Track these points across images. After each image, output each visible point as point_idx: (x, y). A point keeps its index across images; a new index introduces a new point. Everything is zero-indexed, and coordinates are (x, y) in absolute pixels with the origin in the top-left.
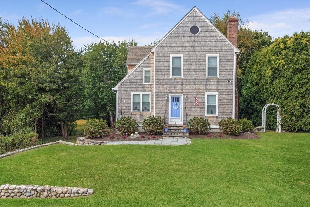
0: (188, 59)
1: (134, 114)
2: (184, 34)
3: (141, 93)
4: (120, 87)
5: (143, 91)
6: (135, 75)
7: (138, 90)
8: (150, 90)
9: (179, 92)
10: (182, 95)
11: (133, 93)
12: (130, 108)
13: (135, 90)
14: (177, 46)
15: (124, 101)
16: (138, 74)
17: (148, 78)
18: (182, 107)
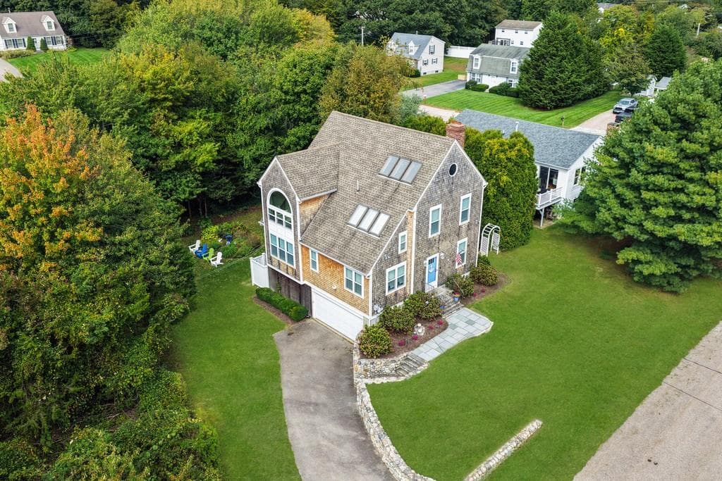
0: (445, 208)
1: (389, 296)
2: (444, 178)
3: (397, 267)
4: (375, 268)
5: (398, 263)
6: (390, 247)
7: (393, 264)
8: (405, 259)
9: (436, 251)
10: (438, 254)
11: (388, 270)
12: (385, 291)
13: (391, 265)
14: (437, 195)
15: (379, 285)
16: (393, 244)
17: (403, 245)
18: (437, 268)
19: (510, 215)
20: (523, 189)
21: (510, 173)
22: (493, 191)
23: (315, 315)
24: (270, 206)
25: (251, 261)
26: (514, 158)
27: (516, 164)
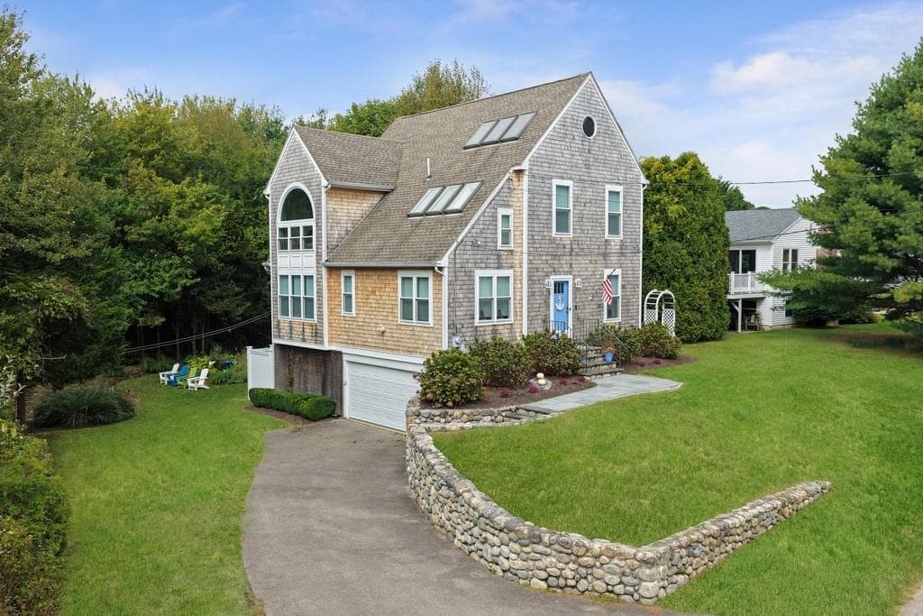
0: (580, 192)
1: (481, 329)
2: (575, 134)
3: (495, 274)
4: (452, 257)
5: (498, 268)
6: (482, 227)
7: (488, 265)
8: (510, 265)
9: (566, 270)
10: (571, 277)
11: (479, 273)
12: (473, 315)
13: (483, 265)
14: (563, 159)
15: (461, 296)
16: (488, 223)
17: (506, 235)
18: (570, 306)
19: (690, 271)
20: (705, 229)
21: (682, 200)
22: (656, 229)
23: (348, 411)
24: (281, 224)
25: (248, 352)
26: (686, 178)
27: (691, 187)
